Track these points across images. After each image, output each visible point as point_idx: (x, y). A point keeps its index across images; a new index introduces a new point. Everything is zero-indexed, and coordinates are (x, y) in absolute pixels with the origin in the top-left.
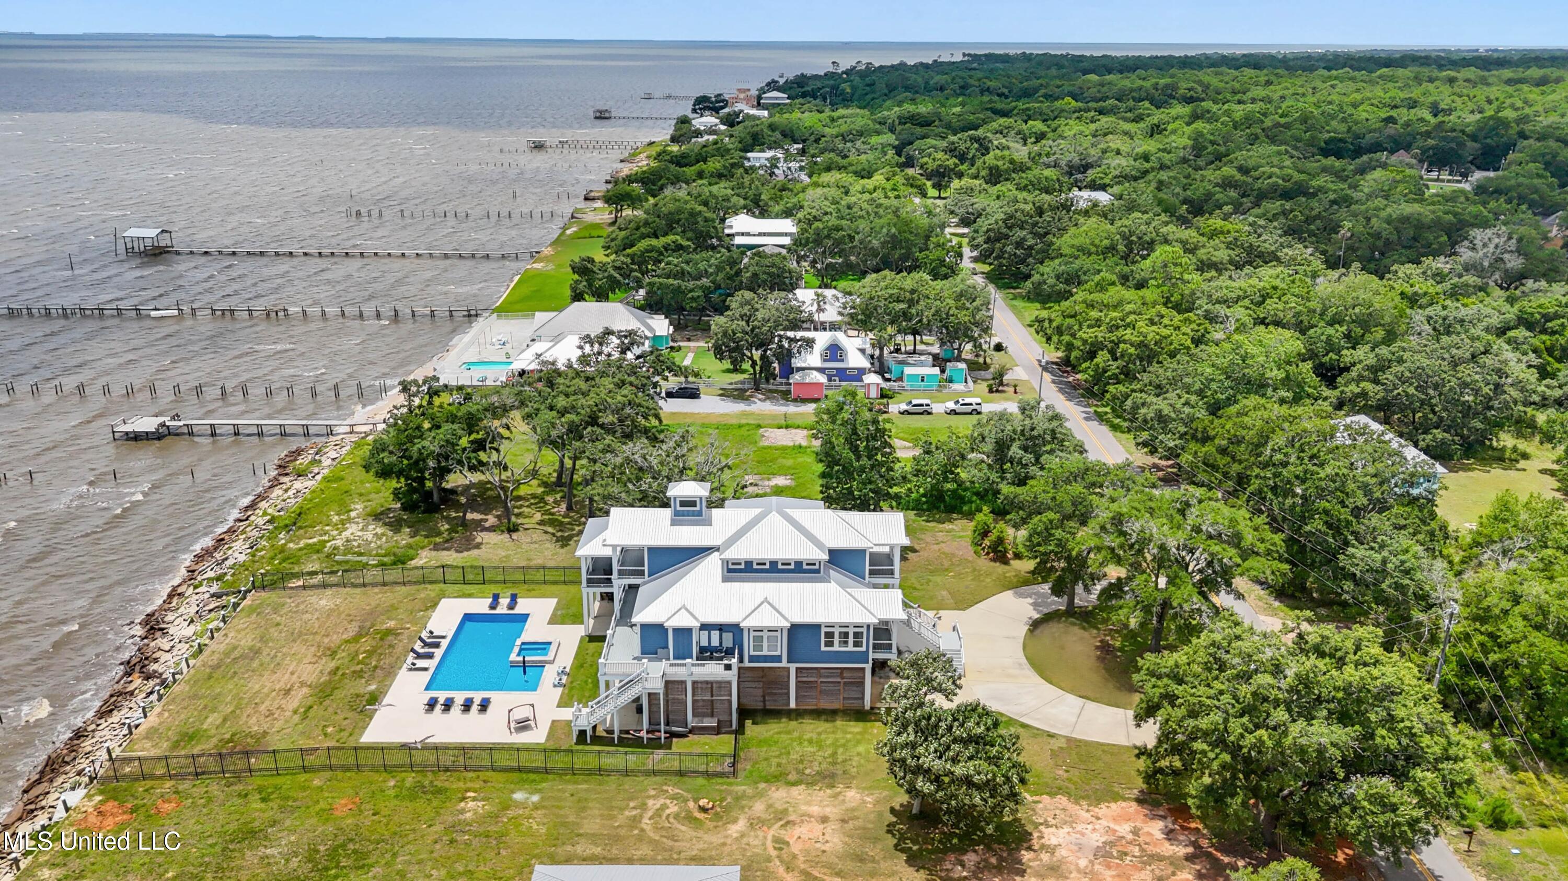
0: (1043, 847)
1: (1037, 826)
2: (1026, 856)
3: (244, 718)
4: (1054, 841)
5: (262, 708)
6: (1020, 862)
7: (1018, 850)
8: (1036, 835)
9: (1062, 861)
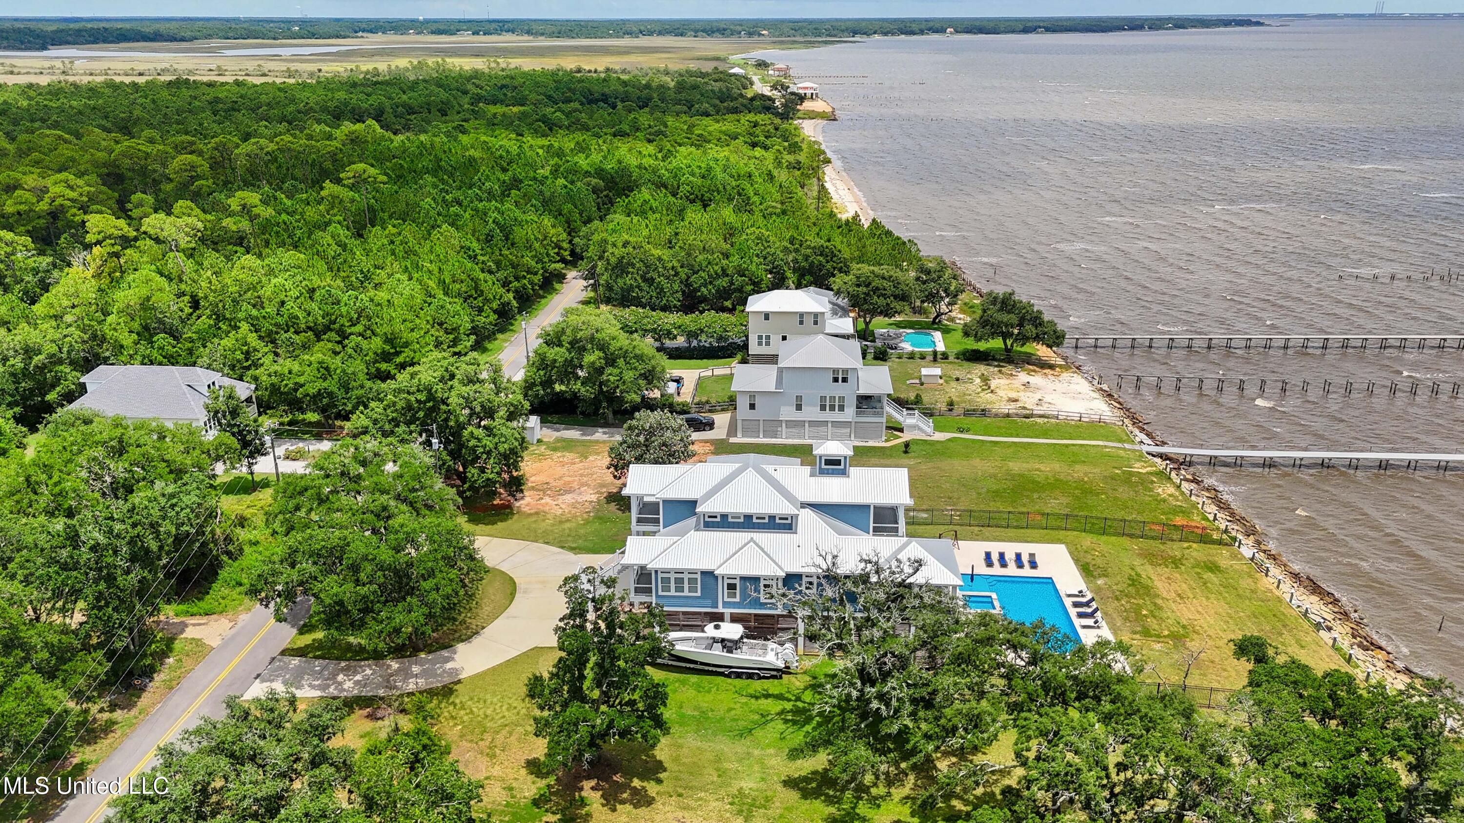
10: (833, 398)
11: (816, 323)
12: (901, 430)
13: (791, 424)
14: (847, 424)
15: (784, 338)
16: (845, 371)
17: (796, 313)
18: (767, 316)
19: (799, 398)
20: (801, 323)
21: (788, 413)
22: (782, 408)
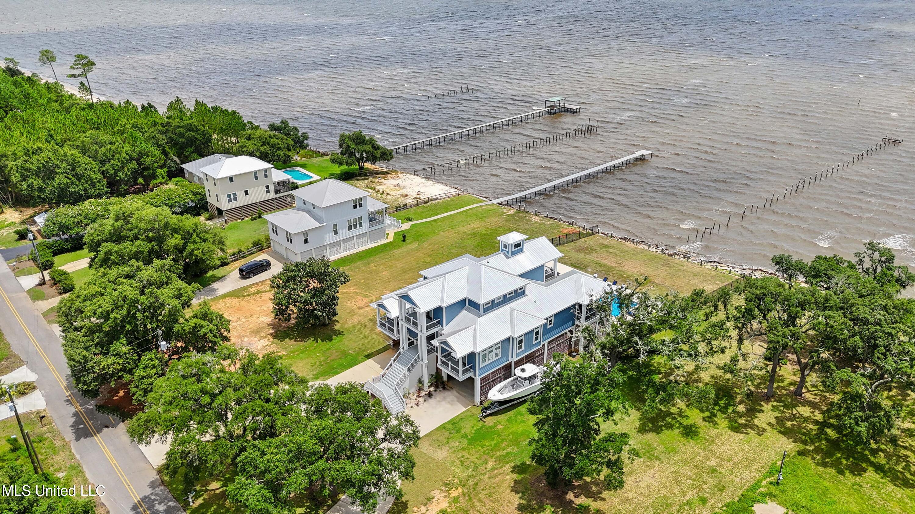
0: (266, 337)
1: (273, 342)
2: (271, 331)
4: (262, 341)
6: (272, 328)
7: (276, 332)
8: (272, 340)
9: (255, 336)
10: (355, 220)
11: (266, 176)
13: (332, 245)
14: (364, 235)
15: (246, 193)
16: (360, 199)
17: (252, 172)
18: (231, 179)
19: (335, 226)
20: (256, 178)
21: (330, 238)
22: (326, 236)
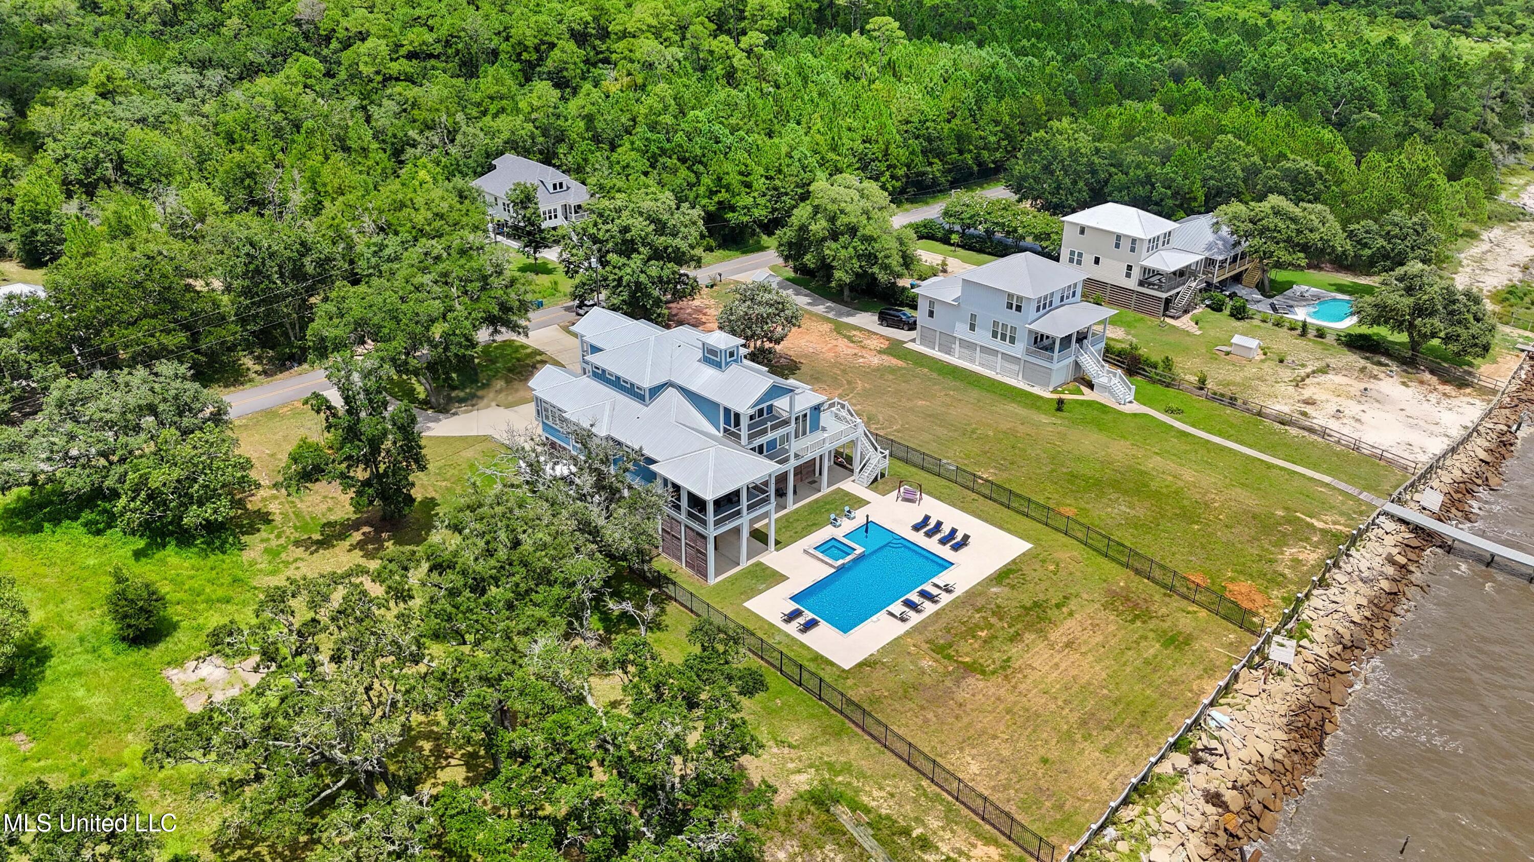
3: (1119, 636)
5: (1099, 638)
10: (1005, 326)
12: (1091, 386)
13: (964, 344)
14: (1014, 360)
15: (1097, 261)
17: (1113, 233)
18: (1082, 230)
19: (973, 317)
21: (961, 331)
22: (957, 324)
